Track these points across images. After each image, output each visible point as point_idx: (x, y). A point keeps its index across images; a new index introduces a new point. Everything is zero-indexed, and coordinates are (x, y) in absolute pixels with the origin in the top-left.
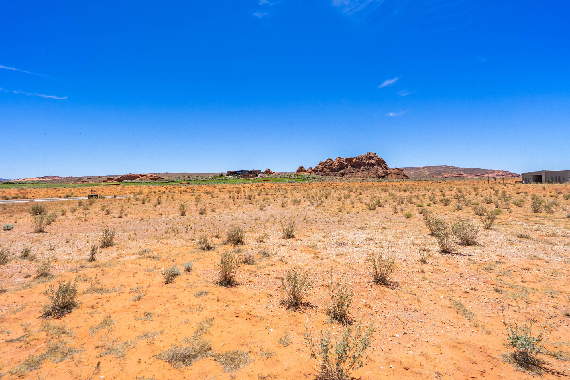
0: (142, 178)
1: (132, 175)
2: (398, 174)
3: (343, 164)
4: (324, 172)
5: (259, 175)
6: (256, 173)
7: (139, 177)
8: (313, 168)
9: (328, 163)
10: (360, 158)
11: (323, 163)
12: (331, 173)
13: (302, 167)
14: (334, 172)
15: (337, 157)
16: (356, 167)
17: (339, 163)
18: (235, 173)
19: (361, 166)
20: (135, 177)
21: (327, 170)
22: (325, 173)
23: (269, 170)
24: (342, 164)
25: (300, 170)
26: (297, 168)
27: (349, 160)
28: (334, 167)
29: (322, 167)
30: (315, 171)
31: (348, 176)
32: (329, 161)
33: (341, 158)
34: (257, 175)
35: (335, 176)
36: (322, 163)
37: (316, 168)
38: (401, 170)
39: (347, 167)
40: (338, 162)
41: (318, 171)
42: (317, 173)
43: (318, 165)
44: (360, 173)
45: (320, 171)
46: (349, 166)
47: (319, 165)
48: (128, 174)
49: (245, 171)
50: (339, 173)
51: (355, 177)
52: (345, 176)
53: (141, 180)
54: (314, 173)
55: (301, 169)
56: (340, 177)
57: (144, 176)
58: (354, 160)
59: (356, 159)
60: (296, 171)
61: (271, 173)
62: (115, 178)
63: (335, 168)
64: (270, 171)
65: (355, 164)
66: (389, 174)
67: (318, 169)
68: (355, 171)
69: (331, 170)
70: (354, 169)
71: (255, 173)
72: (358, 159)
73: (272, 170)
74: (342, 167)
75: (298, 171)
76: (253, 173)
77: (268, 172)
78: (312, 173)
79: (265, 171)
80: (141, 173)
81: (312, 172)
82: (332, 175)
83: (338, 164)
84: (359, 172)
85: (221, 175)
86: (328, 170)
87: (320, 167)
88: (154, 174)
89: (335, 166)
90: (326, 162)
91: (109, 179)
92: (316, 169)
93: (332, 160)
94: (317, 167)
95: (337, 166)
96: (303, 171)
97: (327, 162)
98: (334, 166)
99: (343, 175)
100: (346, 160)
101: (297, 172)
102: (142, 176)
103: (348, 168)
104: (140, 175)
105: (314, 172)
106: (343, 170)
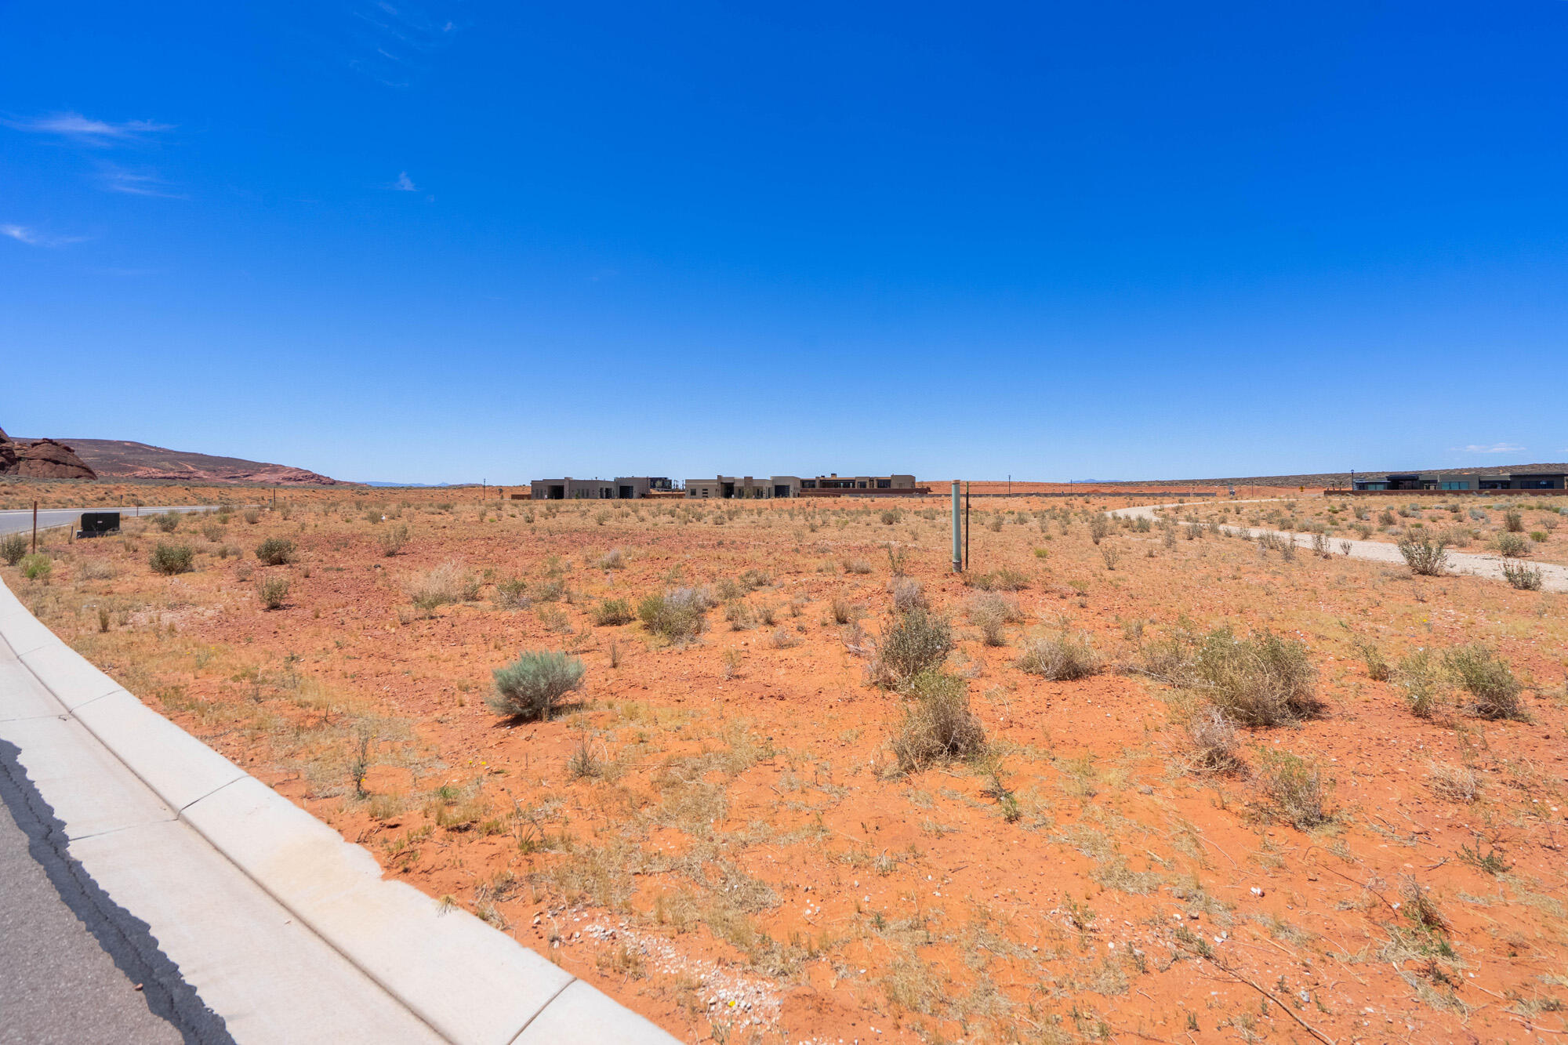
2: (57, 463)
38: (68, 449)
66: (20, 459)
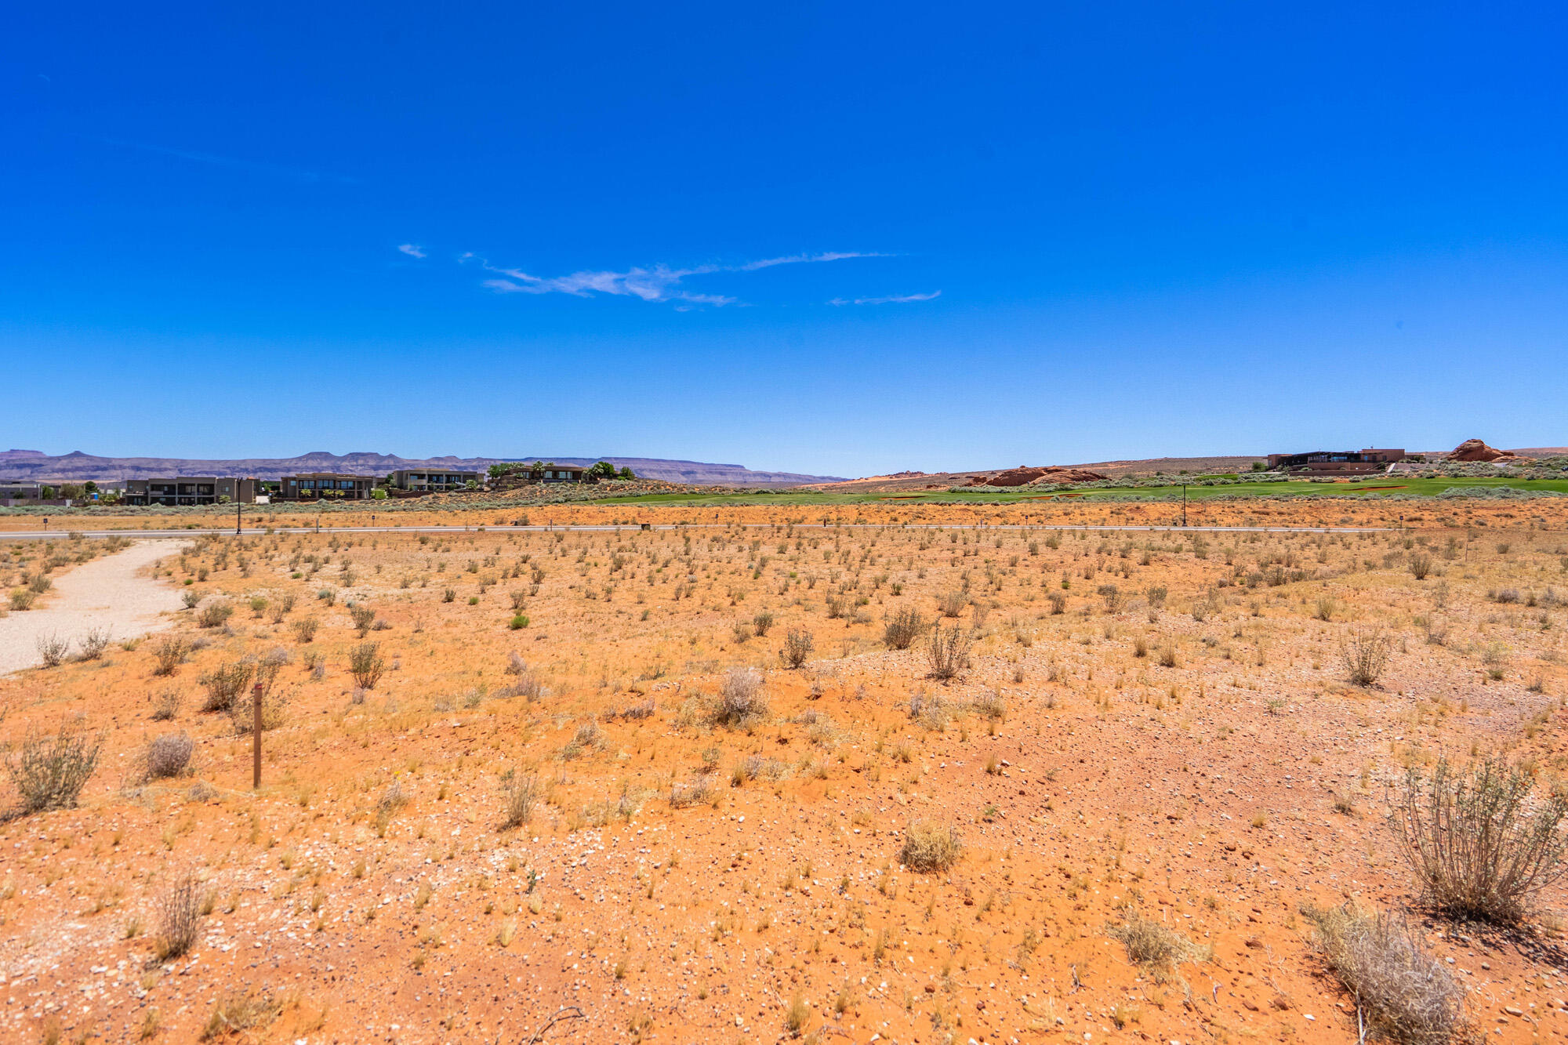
0: (1050, 476)
1: (1028, 469)
5: (1392, 467)
6: (1379, 458)
7: (1042, 475)
20: (1036, 474)
23: (1475, 445)
34: (1384, 467)
48: (1018, 467)
49: (1329, 455)
53: (1048, 482)
57: (1057, 471)
61: (1489, 456)
62: (990, 478)
64: (1482, 447)
71: (1374, 460)
76: (1366, 458)
77: (1468, 453)
79: (1458, 450)
80: (1049, 464)
88: (1080, 466)
91: (977, 480)
102: (1049, 471)
104: (1045, 469)
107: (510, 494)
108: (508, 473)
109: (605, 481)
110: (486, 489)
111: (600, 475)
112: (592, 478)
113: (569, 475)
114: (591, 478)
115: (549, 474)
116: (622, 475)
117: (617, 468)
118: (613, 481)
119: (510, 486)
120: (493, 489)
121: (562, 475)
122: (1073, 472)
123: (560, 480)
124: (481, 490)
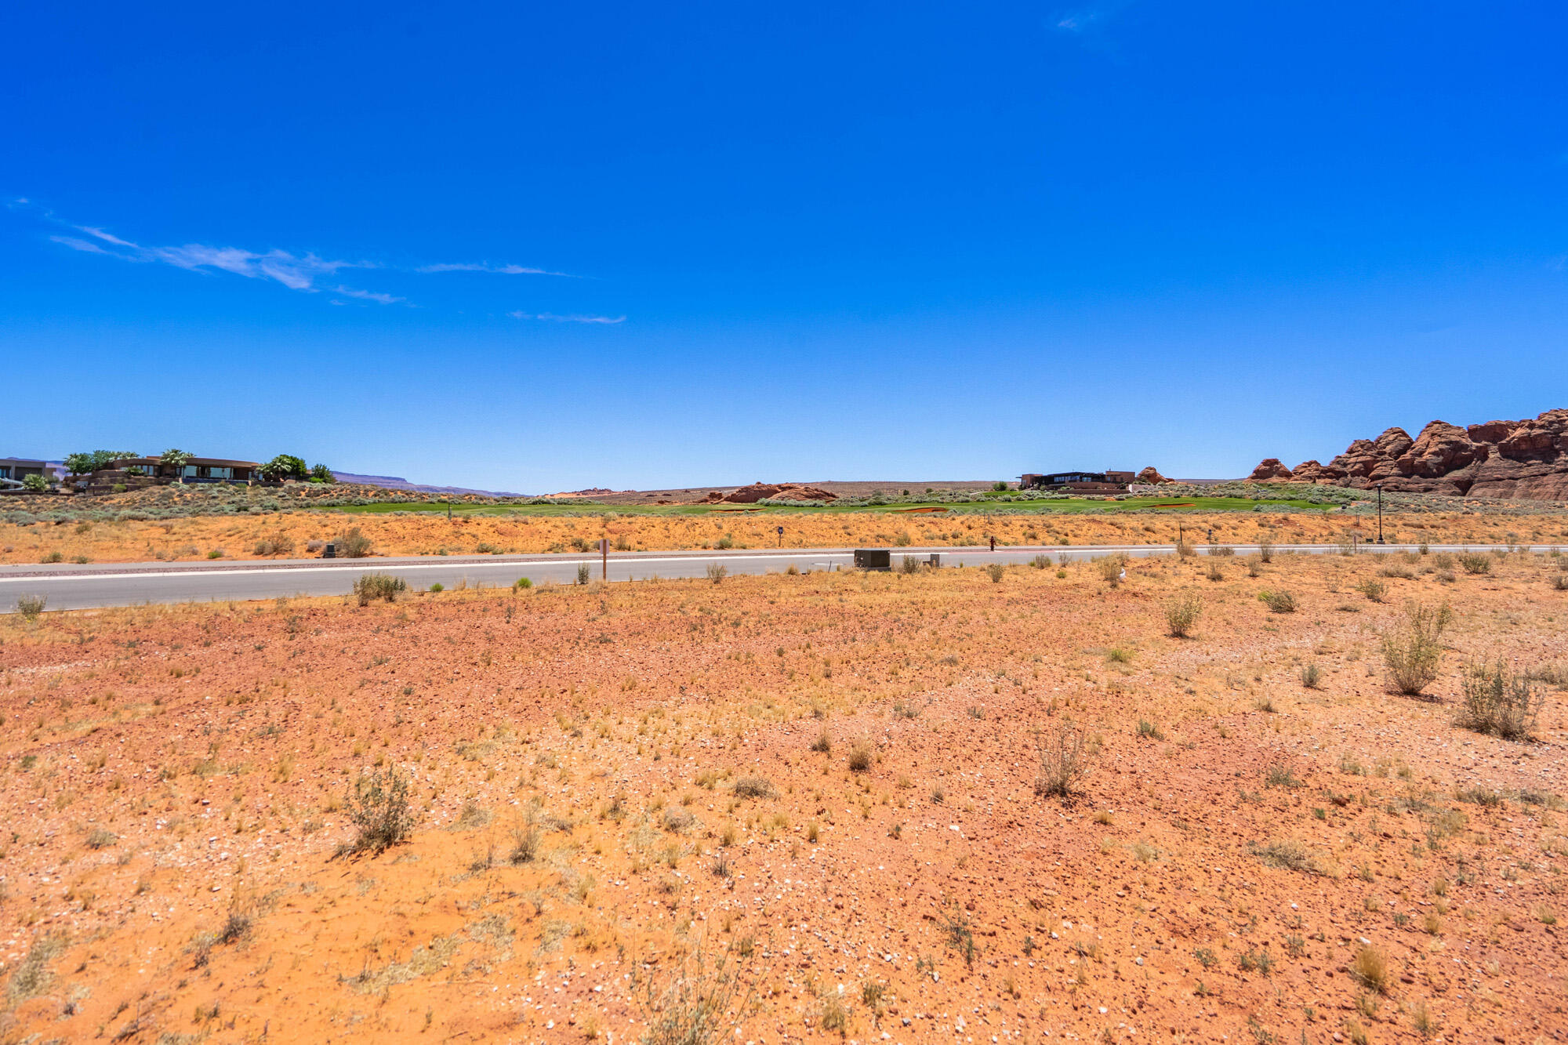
0: (786, 493)
1: (764, 486)
3: (1465, 447)
4: (1373, 479)
5: (1130, 487)
6: (1118, 479)
7: (777, 492)
8: (1325, 463)
9: (1388, 444)
10: (1551, 423)
11: (1367, 446)
12: (1406, 480)
13: (1276, 462)
14: (1423, 476)
15: (1428, 422)
16: (1531, 458)
17: (1446, 443)
18: (1047, 482)
19: (1558, 455)
20: (770, 491)
21: (1388, 469)
22: (1379, 483)
23: (1152, 472)
24: (1457, 447)
25: (1264, 470)
26: (1256, 463)
27: (1493, 433)
28: (1418, 460)
29: (1361, 459)
30: (1333, 473)
31: (1489, 491)
32: (1391, 437)
33: (1448, 426)
34: (1124, 488)
35: (1427, 490)
36: (1362, 446)
37: (1338, 463)
39: (1485, 457)
40: (1437, 439)
41: (1345, 475)
42: (1341, 482)
43: (1343, 453)
44: (1552, 479)
45: (1354, 474)
46: (1494, 455)
47: (1351, 452)
48: (754, 483)
49: (1082, 475)
50: (1445, 479)
51: (1526, 495)
52: (1477, 492)
53: (783, 499)
54: (1330, 481)
55: (1269, 469)
56: (1454, 494)
57: (790, 488)
58: (1519, 432)
59: (1532, 426)
60: (1250, 473)
61: (1162, 481)
62: (726, 494)
63: (1424, 464)
65: (1524, 447)
67: (1345, 465)
68: (1525, 472)
69: (1409, 470)
70: (1519, 464)
71: (1115, 482)
72: (1542, 427)
73: (1164, 472)
74: (1455, 456)
75: (1259, 474)
76: (1109, 479)
77: (1150, 477)
78: (1322, 481)
79: (1145, 474)
80: (783, 481)
81: (1319, 477)
82: (1410, 486)
83: (1440, 446)
84: (1544, 475)
85: (1002, 487)
86: (1395, 471)
87: (1353, 460)
88: (813, 484)
89: (1426, 456)
90: (1378, 442)
91: (713, 496)
92: (1339, 468)
93: (1404, 434)
94: (1338, 461)
95: (1434, 453)
96: (1281, 475)
97: (1383, 442)
98: (1421, 454)
99: (1464, 487)
100: (1474, 433)
101: (1253, 478)
102: (784, 489)
103: (1488, 463)
104: (779, 486)
105: (1330, 477)
106: (1464, 471)
107: (119, 498)
108: (110, 466)
109: (291, 483)
110: (63, 490)
111: (284, 474)
112: (273, 476)
113: (228, 473)
114: (267, 477)
115: (192, 471)
116: (315, 475)
117: (310, 467)
118: (307, 484)
119: (117, 486)
120: (77, 491)
121: (215, 472)
122: (806, 489)
123: (216, 480)
124: (55, 492)
